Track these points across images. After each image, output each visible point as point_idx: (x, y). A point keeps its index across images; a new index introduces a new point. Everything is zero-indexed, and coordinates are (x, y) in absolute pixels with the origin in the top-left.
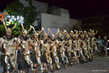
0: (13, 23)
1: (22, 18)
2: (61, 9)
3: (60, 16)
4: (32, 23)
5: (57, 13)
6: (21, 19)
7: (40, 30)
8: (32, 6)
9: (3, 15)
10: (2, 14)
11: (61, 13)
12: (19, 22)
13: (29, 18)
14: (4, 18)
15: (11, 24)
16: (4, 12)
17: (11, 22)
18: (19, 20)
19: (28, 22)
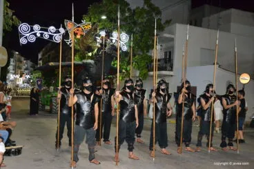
1: (125, 37)
2: (233, 10)
3: (228, 30)
4: (150, 51)
5: (219, 24)
6: (122, 41)
7: (169, 68)
8: (150, 6)
9: (80, 29)
10: (79, 27)
11: (230, 22)
13: (142, 37)
16: (84, 22)
18: (116, 41)
19: (139, 47)
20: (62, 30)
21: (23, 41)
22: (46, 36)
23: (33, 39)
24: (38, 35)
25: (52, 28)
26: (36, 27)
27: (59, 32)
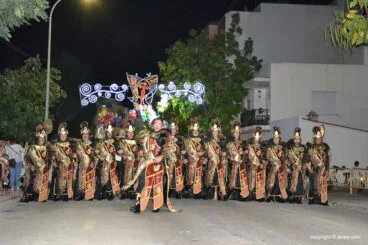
0: (175, 105)
1: (199, 87)
6: (196, 93)
9: (145, 84)
10: (143, 81)
12: (191, 99)
14: (147, 91)
15: (171, 107)
16: (149, 75)
17: (170, 101)
18: (189, 94)
20: (125, 87)
21: (84, 103)
22: (108, 95)
23: (94, 99)
24: (100, 95)
25: (114, 86)
26: (98, 87)
27: (121, 89)
